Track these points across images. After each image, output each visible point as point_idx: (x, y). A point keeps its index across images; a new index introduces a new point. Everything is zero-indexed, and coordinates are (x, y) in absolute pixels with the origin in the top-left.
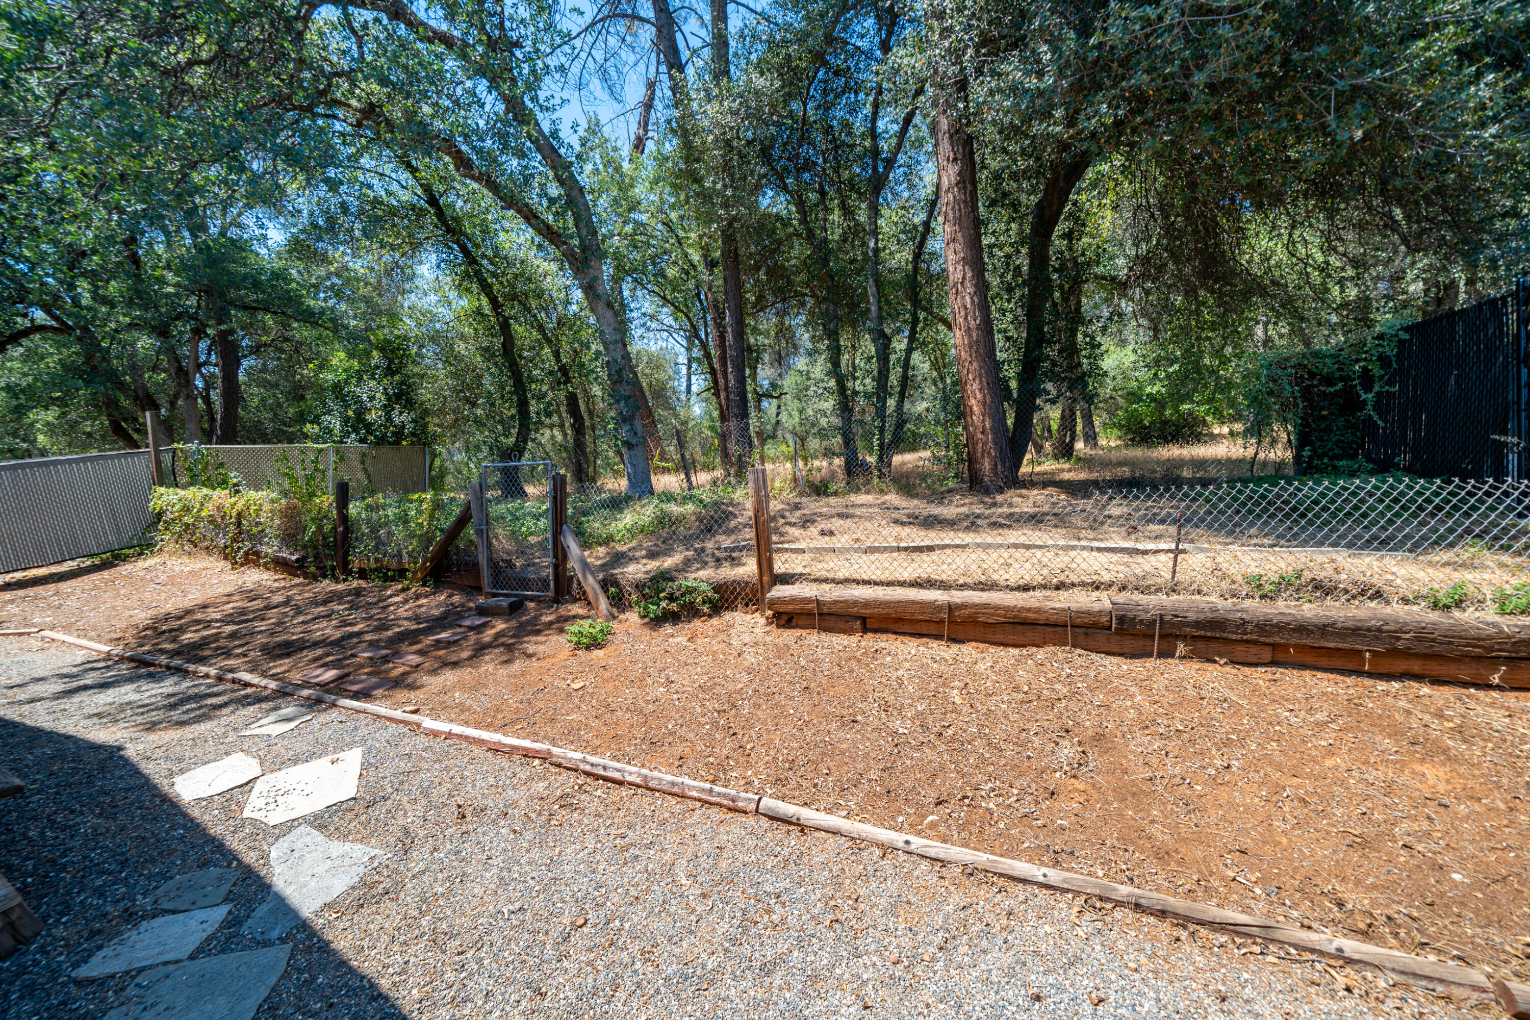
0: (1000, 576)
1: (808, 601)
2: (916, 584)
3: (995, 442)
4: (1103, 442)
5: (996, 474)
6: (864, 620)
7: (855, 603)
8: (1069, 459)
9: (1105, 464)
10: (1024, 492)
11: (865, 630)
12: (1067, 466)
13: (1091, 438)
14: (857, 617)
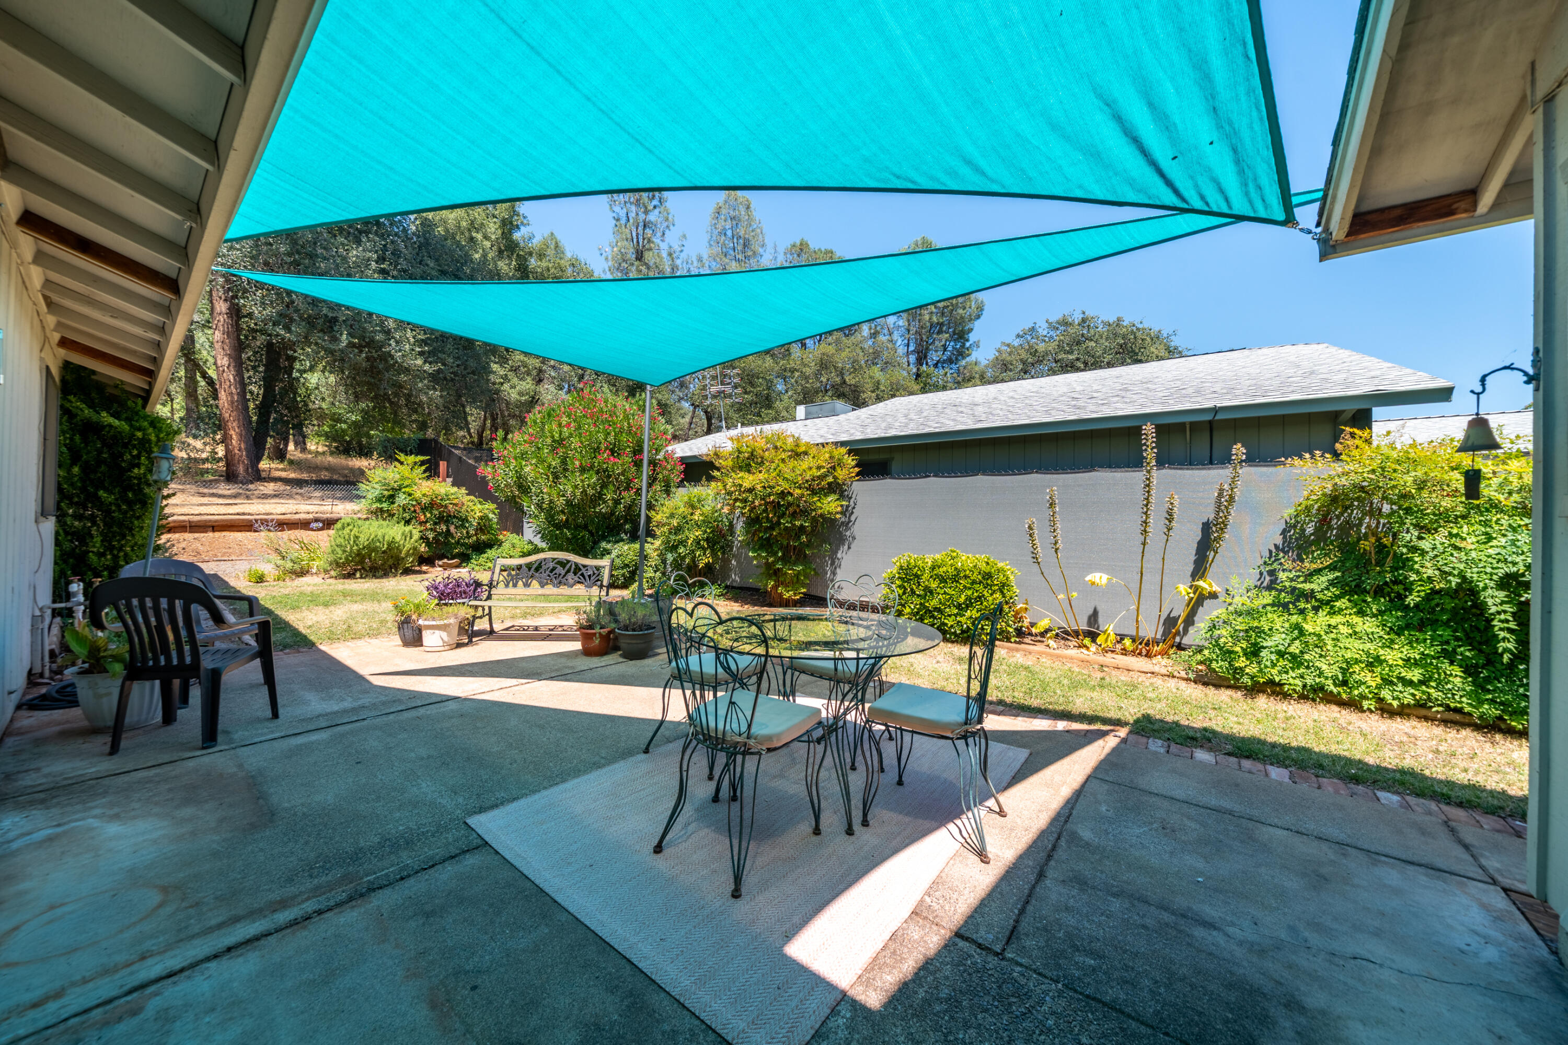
0: (274, 511)
1: (184, 521)
2: (238, 514)
3: (247, 456)
4: (311, 446)
5: (248, 473)
6: (213, 527)
7: (210, 521)
8: (282, 461)
9: (315, 468)
10: (266, 484)
11: (214, 531)
12: (281, 466)
13: (301, 444)
14: (209, 526)
